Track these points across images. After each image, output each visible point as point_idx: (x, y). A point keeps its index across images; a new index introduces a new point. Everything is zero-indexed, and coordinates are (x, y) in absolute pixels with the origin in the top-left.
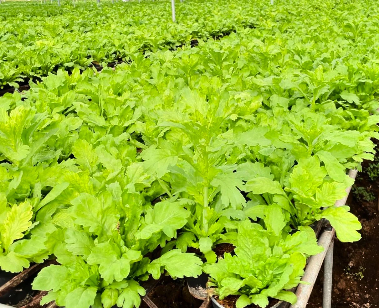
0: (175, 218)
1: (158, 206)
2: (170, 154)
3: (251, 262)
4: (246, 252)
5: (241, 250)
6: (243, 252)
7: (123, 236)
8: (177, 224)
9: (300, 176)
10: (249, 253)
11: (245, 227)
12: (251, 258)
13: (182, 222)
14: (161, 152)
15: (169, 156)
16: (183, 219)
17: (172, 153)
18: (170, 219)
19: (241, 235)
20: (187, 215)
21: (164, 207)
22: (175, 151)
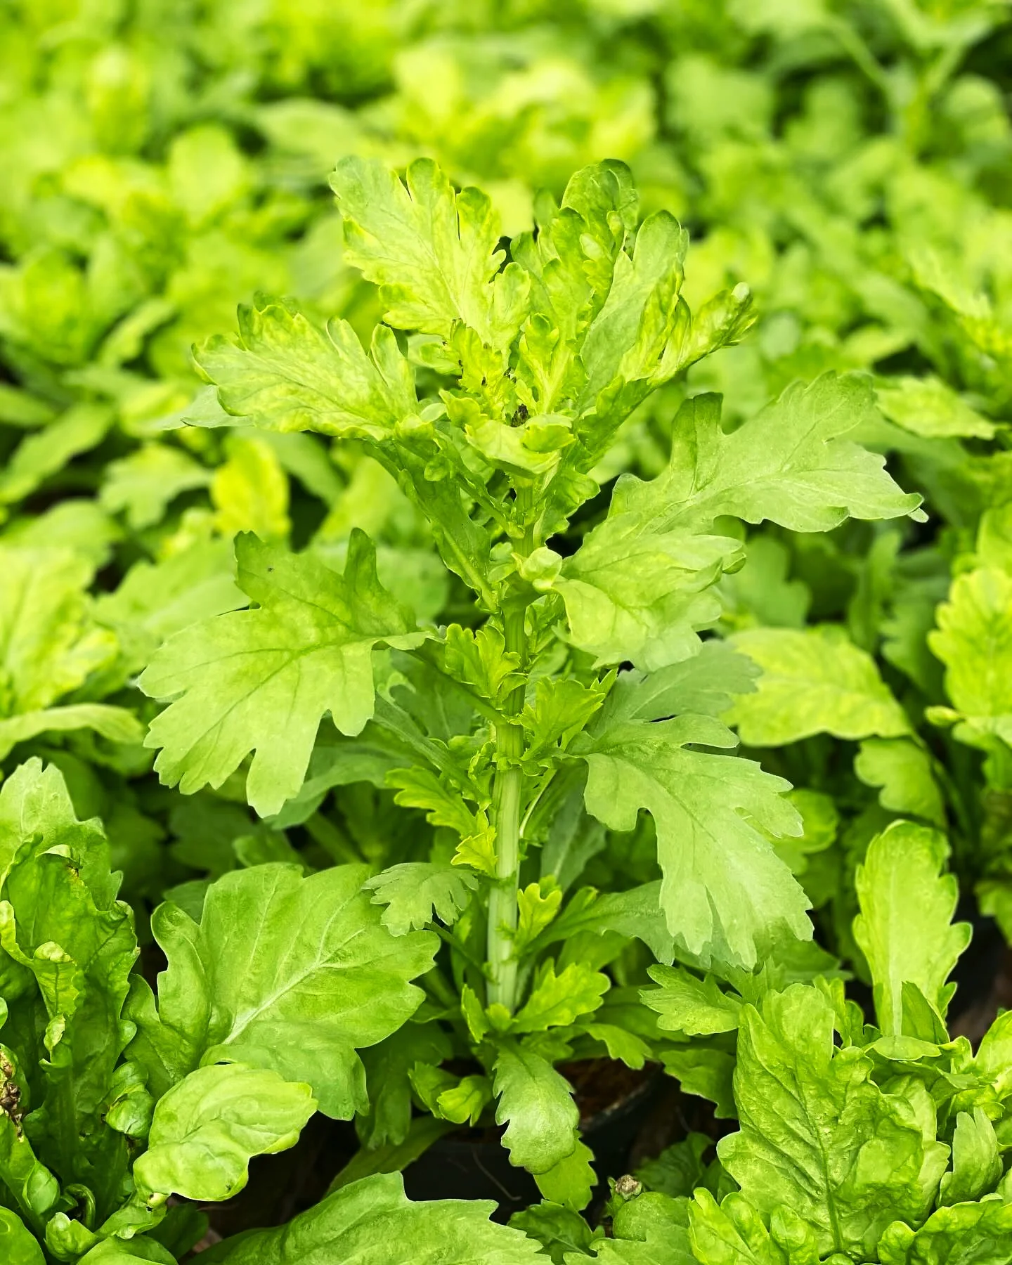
0: (341, 973)
1: (226, 898)
2: (312, 635)
3: (822, 1215)
4: (790, 1160)
5: (755, 1148)
6: (770, 1157)
7: (35, 1115)
8: (354, 1011)
9: (997, 617)
10: (812, 1170)
11: (791, 1035)
12: (823, 1196)
13: (386, 998)
14: (258, 631)
15: (307, 650)
16: (396, 984)
17: (325, 621)
18: (310, 981)
19: (765, 1073)
20: (420, 959)
21: (266, 906)
22: (338, 609)
